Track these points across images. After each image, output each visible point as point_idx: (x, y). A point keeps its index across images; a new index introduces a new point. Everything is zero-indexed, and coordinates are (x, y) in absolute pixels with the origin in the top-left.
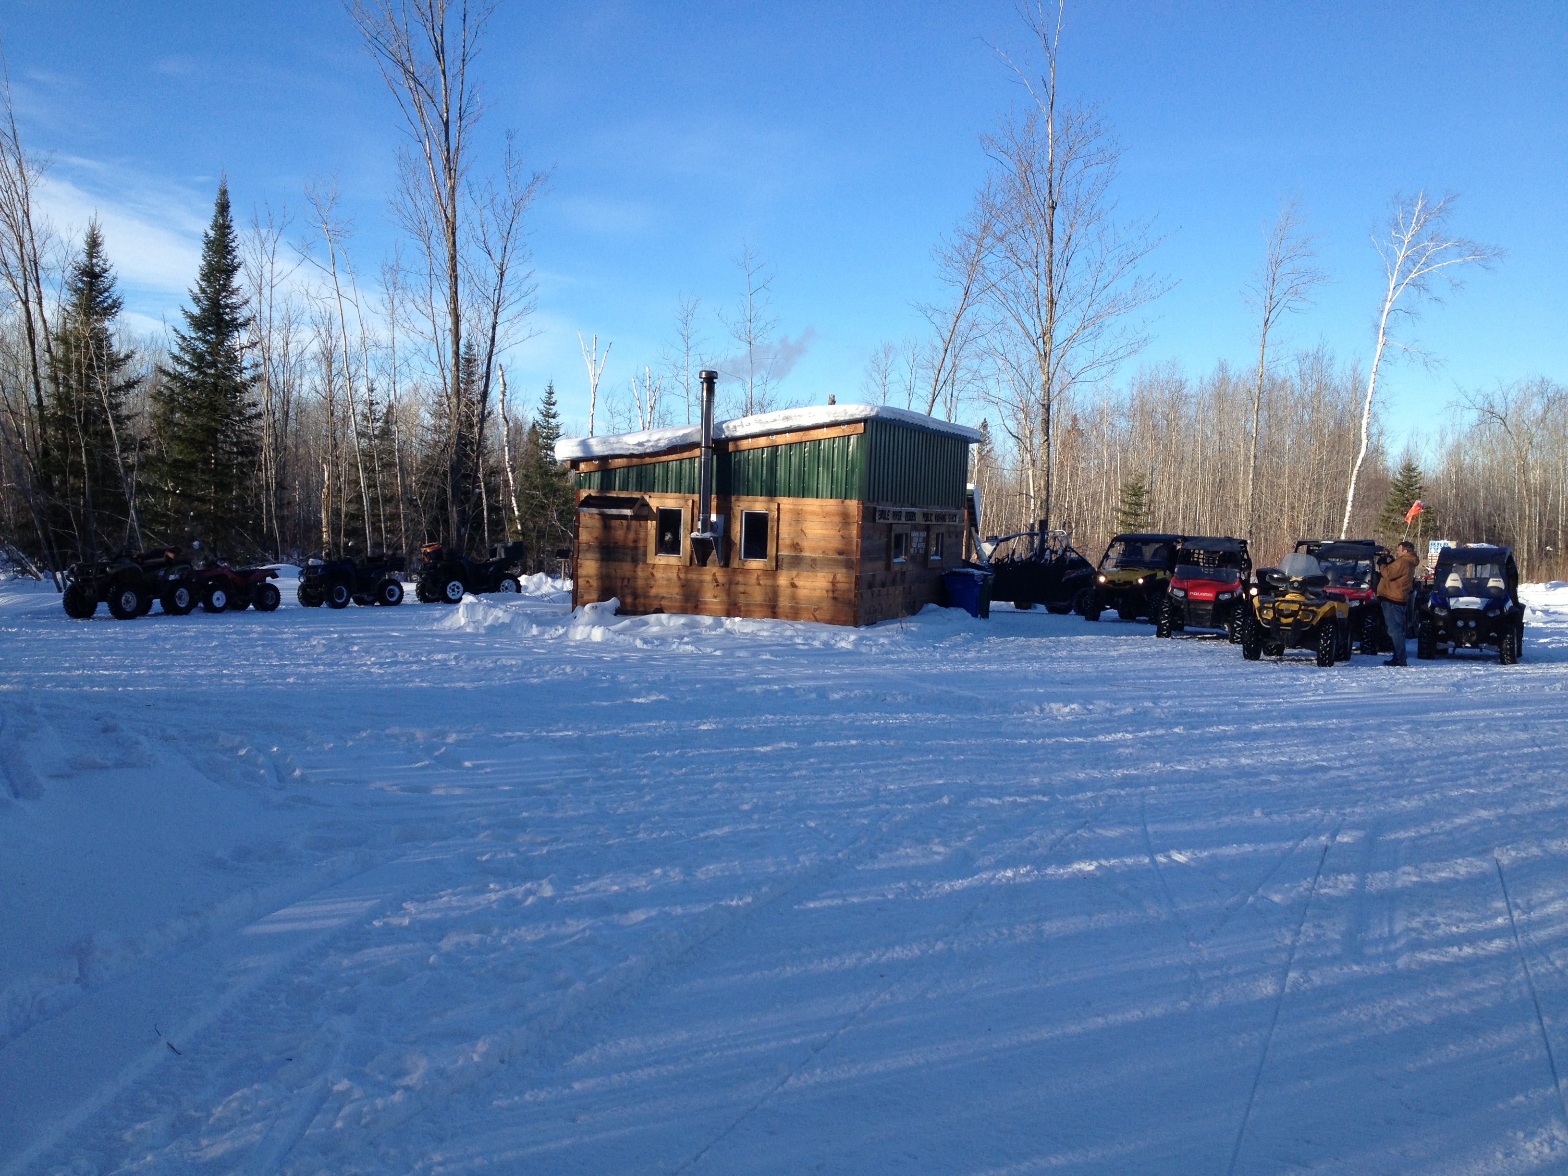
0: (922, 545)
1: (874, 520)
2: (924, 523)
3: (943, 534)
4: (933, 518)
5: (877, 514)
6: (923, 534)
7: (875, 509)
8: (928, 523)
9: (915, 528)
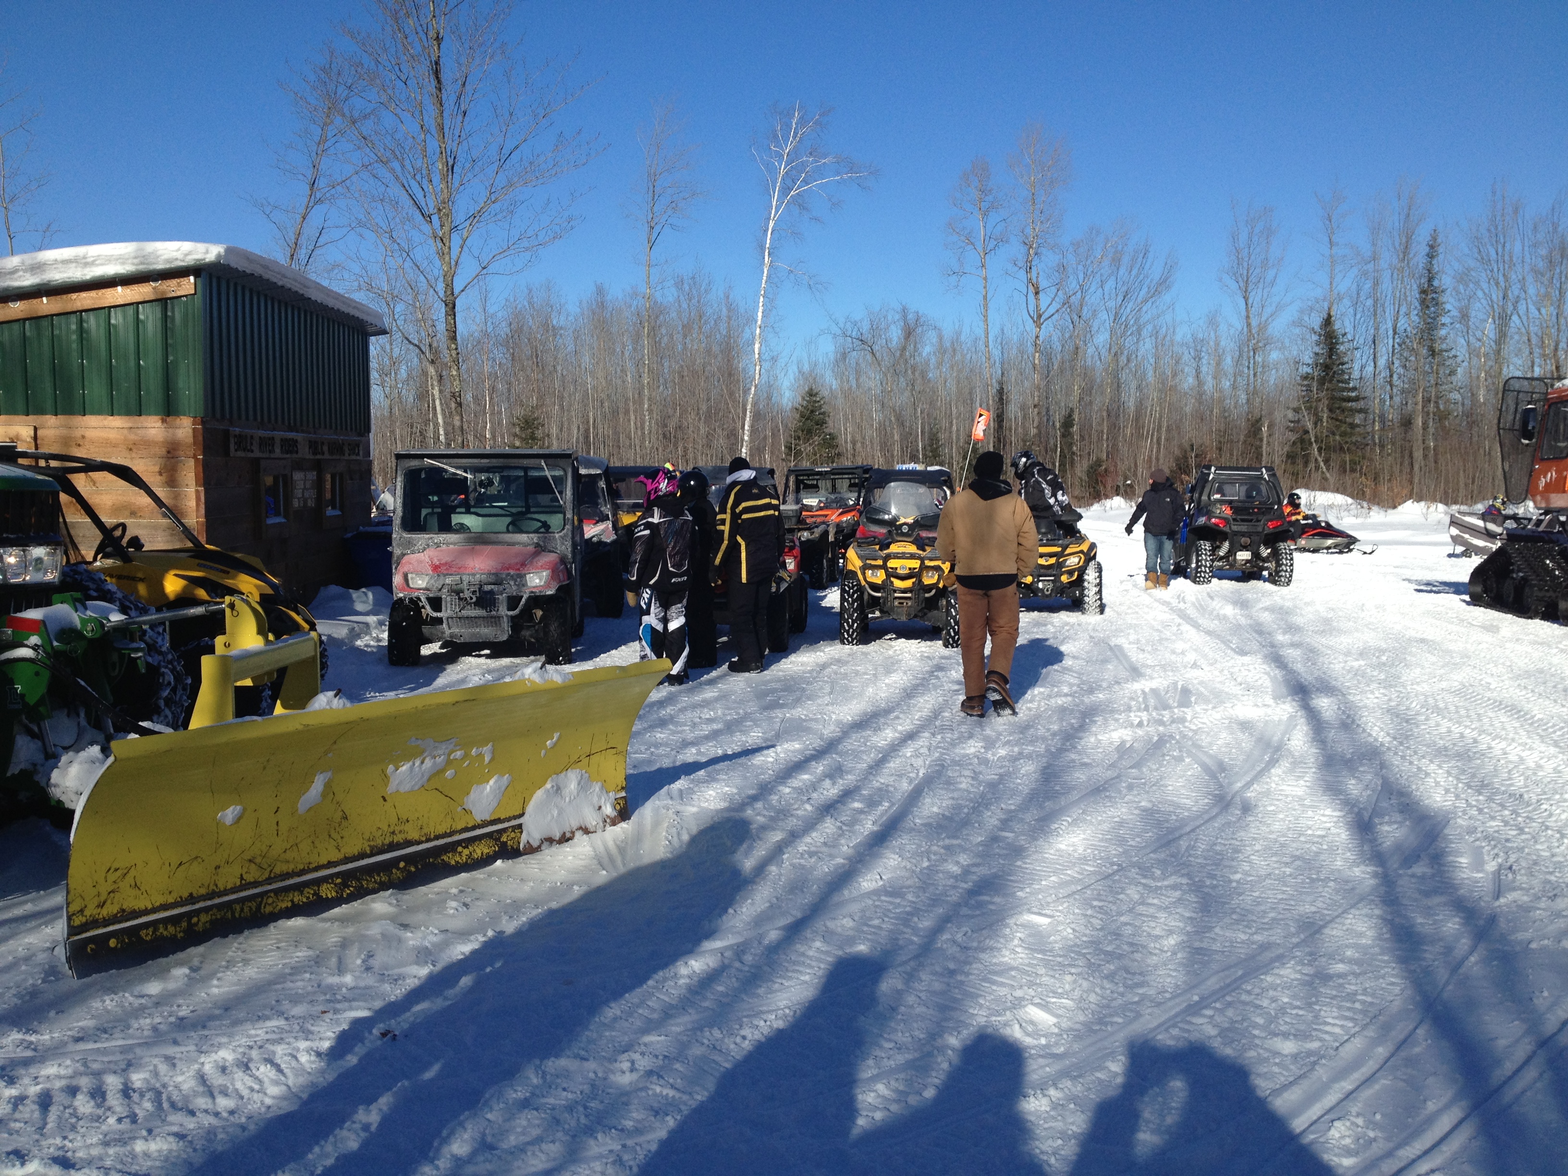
0: (311, 494)
1: (227, 453)
2: (312, 457)
3: (341, 475)
4: (325, 448)
5: (232, 441)
6: (312, 475)
7: (226, 433)
8: (319, 457)
9: (299, 465)
